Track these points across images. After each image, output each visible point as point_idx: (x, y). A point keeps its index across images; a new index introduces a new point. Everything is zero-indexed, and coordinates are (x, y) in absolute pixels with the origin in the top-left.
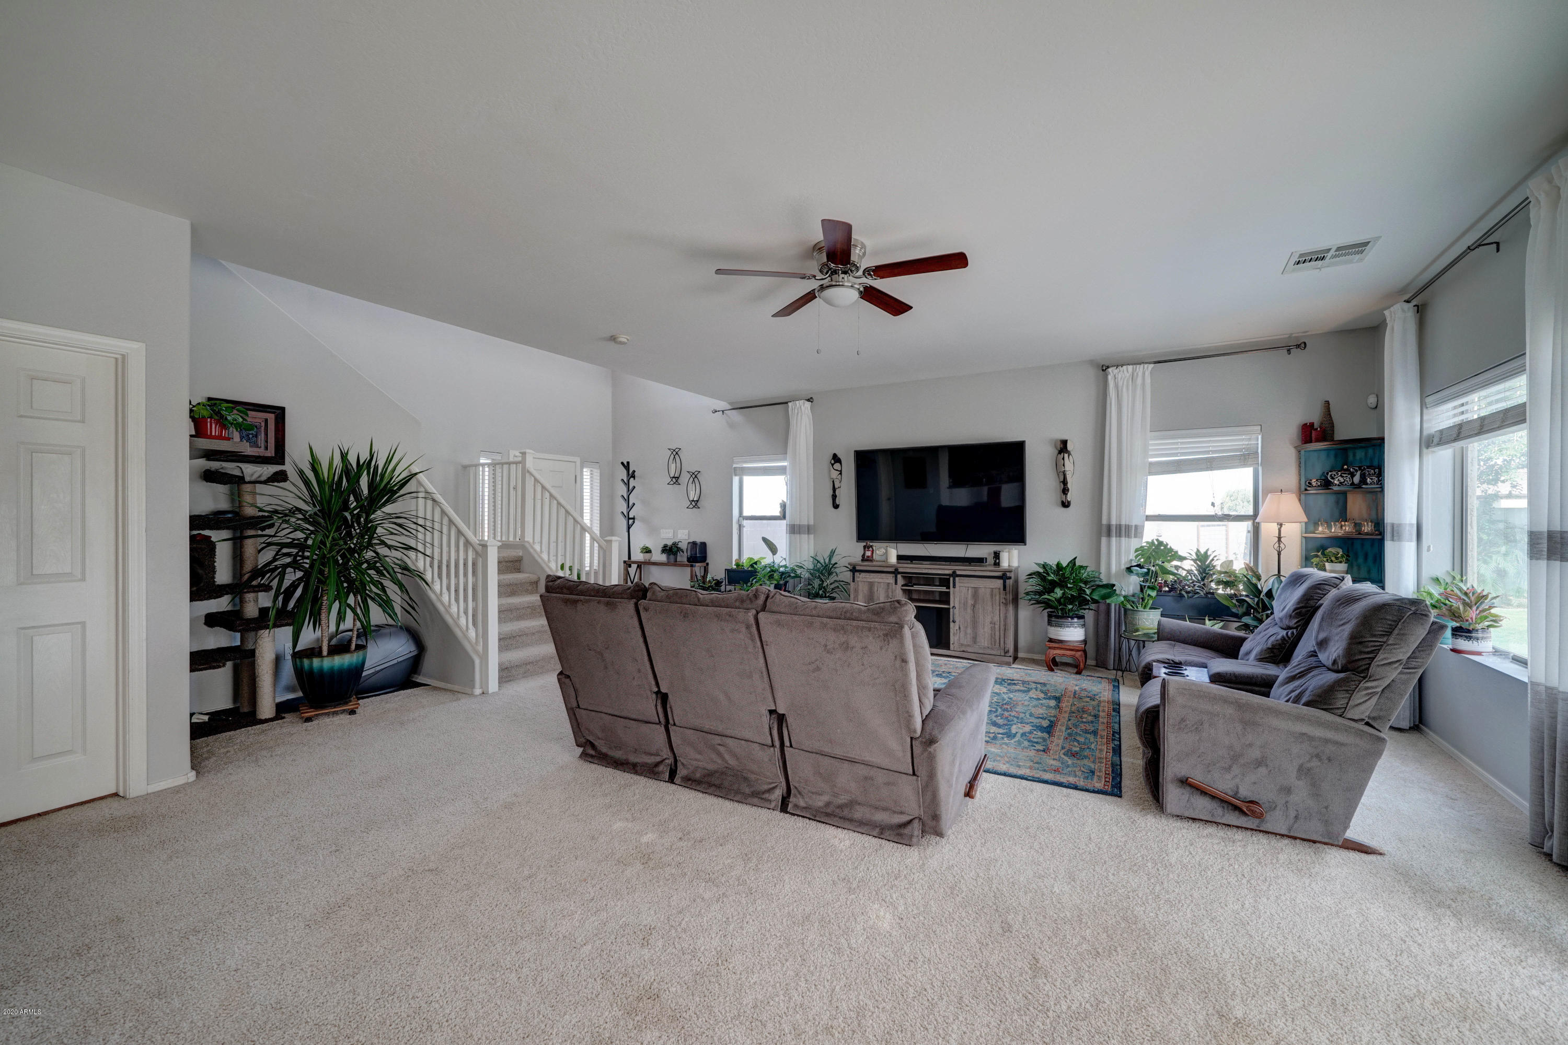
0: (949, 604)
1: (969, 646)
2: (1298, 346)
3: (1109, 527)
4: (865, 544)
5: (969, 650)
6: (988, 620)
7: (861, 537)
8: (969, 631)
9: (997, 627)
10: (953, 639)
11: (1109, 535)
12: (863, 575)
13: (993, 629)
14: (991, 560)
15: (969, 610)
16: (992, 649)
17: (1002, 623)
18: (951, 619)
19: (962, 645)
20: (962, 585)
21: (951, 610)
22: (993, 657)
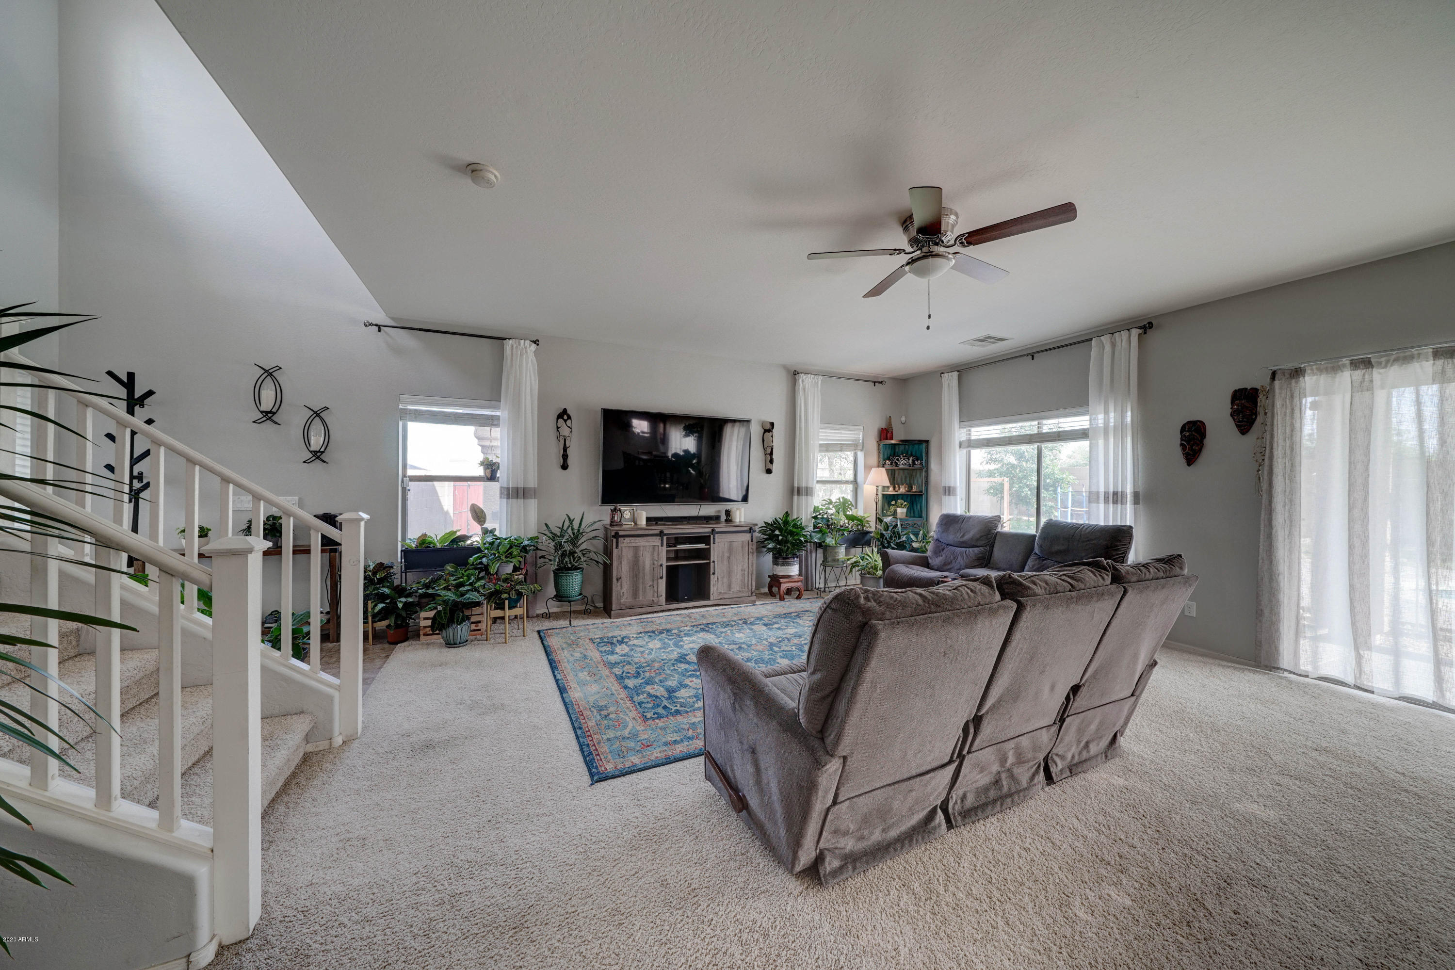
0: (709, 559)
1: (725, 593)
2: (880, 383)
3: (799, 489)
4: (613, 508)
5: (726, 596)
6: (740, 568)
7: (606, 500)
8: (725, 580)
9: (746, 573)
10: (713, 589)
11: (799, 494)
12: (628, 540)
13: (743, 575)
14: (724, 518)
15: (726, 562)
16: (743, 592)
17: (750, 569)
18: (712, 571)
19: (720, 593)
20: (720, 540)
21: (712, 564)
22: (743, 599)
